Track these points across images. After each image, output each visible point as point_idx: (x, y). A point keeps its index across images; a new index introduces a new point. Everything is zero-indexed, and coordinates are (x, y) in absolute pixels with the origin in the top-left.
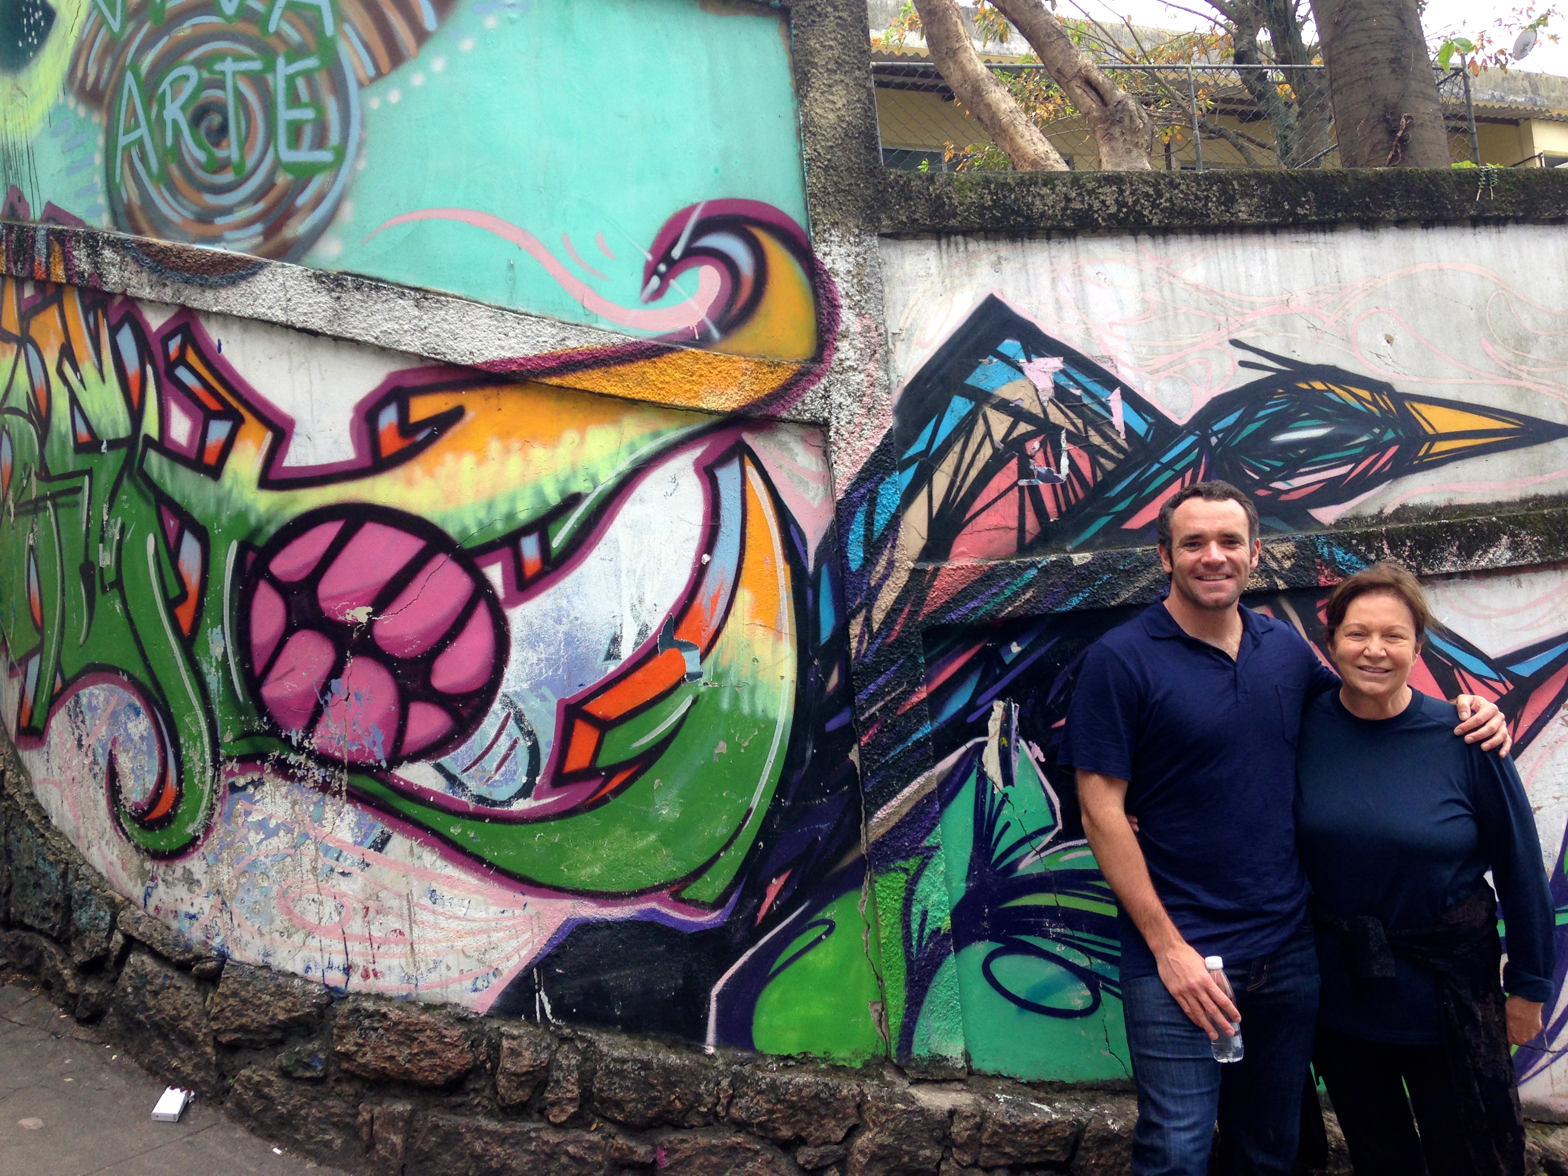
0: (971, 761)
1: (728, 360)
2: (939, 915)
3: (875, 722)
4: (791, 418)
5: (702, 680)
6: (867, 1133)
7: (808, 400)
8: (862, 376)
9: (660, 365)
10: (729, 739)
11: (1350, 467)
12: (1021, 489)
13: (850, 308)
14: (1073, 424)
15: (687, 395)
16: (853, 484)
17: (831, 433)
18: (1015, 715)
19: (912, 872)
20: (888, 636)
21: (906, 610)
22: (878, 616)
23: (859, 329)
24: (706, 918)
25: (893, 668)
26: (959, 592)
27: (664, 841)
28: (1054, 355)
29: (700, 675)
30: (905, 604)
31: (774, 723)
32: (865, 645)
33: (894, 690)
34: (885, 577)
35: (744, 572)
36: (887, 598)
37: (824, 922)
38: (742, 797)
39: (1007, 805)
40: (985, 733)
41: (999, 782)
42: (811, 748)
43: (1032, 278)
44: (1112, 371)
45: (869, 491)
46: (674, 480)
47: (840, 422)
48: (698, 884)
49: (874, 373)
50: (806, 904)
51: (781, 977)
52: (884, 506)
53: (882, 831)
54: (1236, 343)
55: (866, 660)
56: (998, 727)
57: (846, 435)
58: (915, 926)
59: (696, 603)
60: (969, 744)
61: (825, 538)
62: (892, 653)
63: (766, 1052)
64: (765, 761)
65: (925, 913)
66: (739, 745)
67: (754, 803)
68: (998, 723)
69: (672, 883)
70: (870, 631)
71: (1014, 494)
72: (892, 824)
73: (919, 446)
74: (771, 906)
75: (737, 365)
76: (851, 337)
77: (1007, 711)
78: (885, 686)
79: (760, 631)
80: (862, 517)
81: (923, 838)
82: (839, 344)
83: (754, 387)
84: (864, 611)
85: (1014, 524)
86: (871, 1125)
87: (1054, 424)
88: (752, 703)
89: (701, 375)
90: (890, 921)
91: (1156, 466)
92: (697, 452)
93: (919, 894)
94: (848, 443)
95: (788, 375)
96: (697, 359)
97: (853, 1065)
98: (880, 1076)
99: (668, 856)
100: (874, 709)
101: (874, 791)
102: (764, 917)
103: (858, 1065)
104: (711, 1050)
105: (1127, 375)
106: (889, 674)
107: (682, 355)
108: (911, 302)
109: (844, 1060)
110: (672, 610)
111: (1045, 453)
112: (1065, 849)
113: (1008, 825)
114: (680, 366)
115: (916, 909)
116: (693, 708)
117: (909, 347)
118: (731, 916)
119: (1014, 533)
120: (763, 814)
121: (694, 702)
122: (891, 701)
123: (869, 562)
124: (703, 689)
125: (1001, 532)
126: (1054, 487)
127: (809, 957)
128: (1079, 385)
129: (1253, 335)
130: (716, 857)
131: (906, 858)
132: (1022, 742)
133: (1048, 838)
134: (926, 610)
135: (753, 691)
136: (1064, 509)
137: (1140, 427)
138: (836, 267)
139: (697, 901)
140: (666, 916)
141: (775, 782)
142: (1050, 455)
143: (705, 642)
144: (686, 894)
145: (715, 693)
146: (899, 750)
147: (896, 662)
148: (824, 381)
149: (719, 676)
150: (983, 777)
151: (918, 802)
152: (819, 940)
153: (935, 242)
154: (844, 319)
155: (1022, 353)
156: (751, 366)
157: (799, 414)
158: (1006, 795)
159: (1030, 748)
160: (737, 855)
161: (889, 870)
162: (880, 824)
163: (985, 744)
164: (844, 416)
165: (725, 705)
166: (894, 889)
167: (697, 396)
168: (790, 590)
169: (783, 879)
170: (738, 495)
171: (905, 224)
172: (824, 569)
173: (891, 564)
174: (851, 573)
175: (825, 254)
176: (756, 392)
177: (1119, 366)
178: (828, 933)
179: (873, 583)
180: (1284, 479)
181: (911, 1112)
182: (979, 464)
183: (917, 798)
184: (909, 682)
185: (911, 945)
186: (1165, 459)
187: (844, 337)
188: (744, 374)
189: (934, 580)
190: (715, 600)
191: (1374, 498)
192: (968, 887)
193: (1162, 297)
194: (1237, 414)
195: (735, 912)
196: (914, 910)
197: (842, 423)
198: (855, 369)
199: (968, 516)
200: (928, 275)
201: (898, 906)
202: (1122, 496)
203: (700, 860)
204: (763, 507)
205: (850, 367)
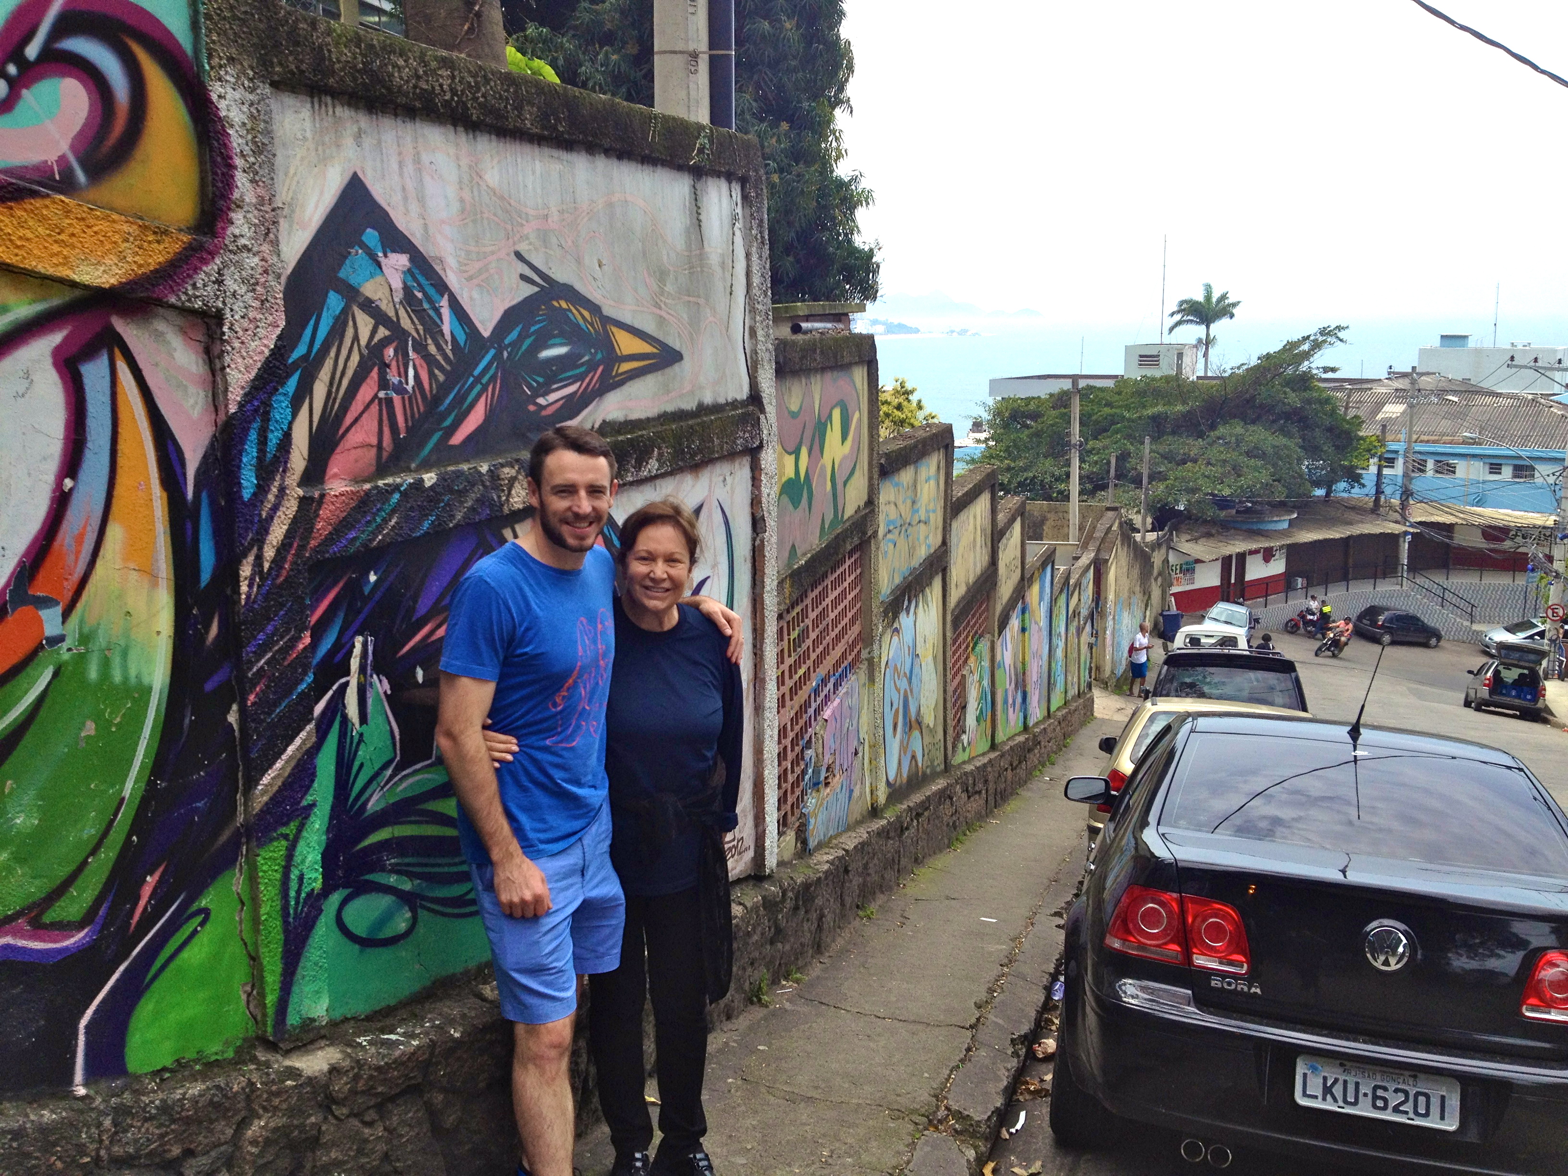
0: (337, 704)
1: (106, 218)
2: (313, 875)
3: (263, 676)
4: (179, 304)
5: (65, 646)
6: (256, 1122)
7: (199, 284)
8: (256, 260)
9: (19, 213)
10: (98, 717)
11: (578, 384)
12: (380, 400)
13: (244, 171)
14: (417, 331)
15: (55, 261)
16: (246, 395)
17: (225, 329)
18: (370, 649)
19: (291, 837)
20: (278, 576)
21: (295, 545)
22: (269, 553)
23: (254, 201)
24: (72, 940)
25: (282, 613)
26: (341, 522)
27: (19, 859)
28: (402, 251)
29: (61, 639)
30: (294, 538)
31: (150, 689)
32: (255, 589)
33: (282, 638)
34: (275, 508)
35: (115, 501)
36: (277, 533)
37: (200, 911)
38: (113, 786)
39: (362, 745)
40: (348, 673)
41: (357, 725)
42: (189, 714)
43: (385, 159)
44: (441, 272)
45: (262, 403)
46: (27, 375)
47: (234, 314)
48: (61, 903)
49: (268, 258)
50: (182, 897)
51: (156, 984)
52: (277, 421)
53: (265, 798)
54: (518, 255)
55: (256, 606)
56: (358, 664)
57: (241, 333)
58: (292, 894)
59: (56, 544)
60: (335, 687)
61: (205, 457)
62: (281, 596)
63: (139, 1072)
64: (139, 738)
65: (301, 878)
66: (110, 723)
67: (127, 793)
68: (358, 659)
69: (30, 907)
70: (261, 572)
71: (375, 408)
72: (275, 788)
73: (300, 350)
74: (145, 908)
75: (118, 227)
76: (246, 208)
77: (365, 645)
78: (273, 635)
79: (134, 575)
80: (255, 436)
81: (302, 798)
82: (232, 215)
83: (137, 258)
84: (255, 549)
85: (374, 441)
86: (261, 1111)
87: (403, 329)
88: (125, 668)
89: (73, 235)
90: (269, 894)
91: (471, 379)
92: (56, 338)
93: (298, 859)
94: (242, 343)
95: (177, 247)
96: (67, 212)
97: (226, 1055)
98: (254, 1059)
99: (23, 875)
100: (263, 661)
101: (260, 756)
102: (138, 922)
103: (230, 1054)
104: (81, 1091)
105: (453, 280)
106: (277, 622)
107: (47, 202)
108: (292, 171)
109: (216, 1054)
110: (27, 554)
111: (397, 361)
112: (401, 780)
113: (362, 765)
114: (45, 218)
115: (294, 875)
116: (55, 682)
117: (291, 226)
118: (101, 931)
119: (374, 451)
120: (137, 801)
121: (56, 674)
122: (277, 651)
123: (262, 489)
124: (66, 656)
125: (365, 449)
126: (403, 398)
127: (185, 954)
128: (422, 289)
129: (527, 248)
130: (84, 863)
131: (286, 824)
132: (375, 676)
133: (389, 772)
134: (313, 543)
135: (125, 654)
136: (410, 424)
137: (461, 338)
138: (232, 115)
139: (61, 922)
140: (24, 950)
141: (149, 762)
142: (401, 364)
143: (68, 595)
144: (48, 917)
145: (81, 659)
146: (284, 705)
147: (284, 606)
148: (218, 261)
149: (85, 639)
150: (345, 719)
151: (299, 760)
152: (195, 932)
153: (309, 99)
154: (239, 184)
155: (380, 248)
156: (133, 229)
157: (189, 300)
158: (361, 735)
159: (380, 681)
160: (108, 855)
161: (272, 840)
162: (264, 792)
163: (347, 684)
164: (238, 306)
165: (93, 674)
166: (275, 859)
167: (66, 262)
168: (167, 524)
169: (157, 875)
170: (107, 399)
171: (293, 74)
172: (204, 495)
173: (282, 490)
174: (243, 503)
175: (220, 97)
176: (140, 266)
177: (448, 270)
178: (202, 924)
179: (264, 515)
180: (545, 394)
181: (301, 1085)
182: (350, 373)
183: (299, 756)
184: (296, 627)
185: (289, 914)
186: (476, 372)
187: (239, 206)
188: (126, 240)
189: (320, 509)
190: (80, 539)
191: (590, 414)
192: (328, 839)
193: (473, 198)
194: (518, 329)
195: (105, 926)
196: (293, 877)
197: (237, 317)
198: (249, 250)
199: (341, 432)
200: (305, 139)
201: (278, 876)
202: (449, 411)
203: (63, 872)
204: (137, 417)
205: (245, 246)
